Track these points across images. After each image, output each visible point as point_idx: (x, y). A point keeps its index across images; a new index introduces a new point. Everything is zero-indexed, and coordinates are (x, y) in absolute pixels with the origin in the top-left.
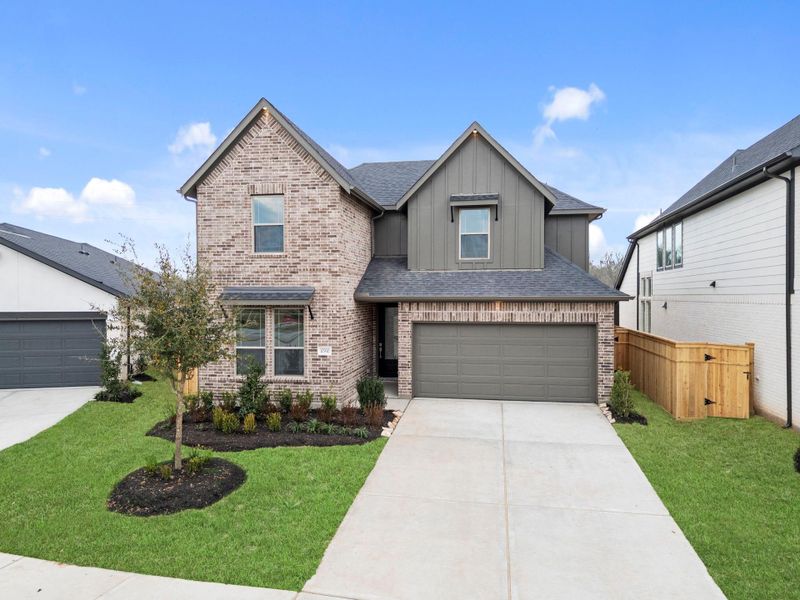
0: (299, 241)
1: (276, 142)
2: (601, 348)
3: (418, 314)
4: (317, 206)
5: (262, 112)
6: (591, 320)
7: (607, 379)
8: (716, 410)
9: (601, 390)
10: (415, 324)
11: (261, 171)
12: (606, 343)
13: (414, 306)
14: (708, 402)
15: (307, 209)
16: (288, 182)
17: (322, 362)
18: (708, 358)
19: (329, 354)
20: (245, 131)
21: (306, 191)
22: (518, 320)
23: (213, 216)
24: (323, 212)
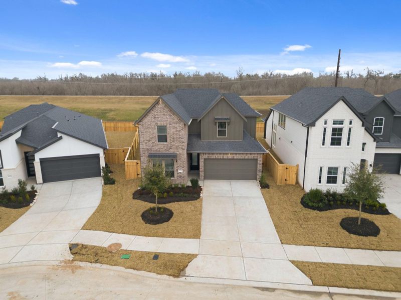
0: (172, 139)
1: (164, 109)
2: (258, 165)
3: (206, 156)
4: (178, 129)
5: (159, 100)
6: (256, 158)
7: (259, 174)
8: (288, 182)
9: (258, 177)
10: (205, 159)
11: (160, 118)
12: (260, 165)
13: (205, 154)
14: (286, 180)
15: (174, 130)
16: (168, 122)
17: (180, 174)
18: (287, 168)
19: (182, 172)
20: (154, 106)
21: (174, 125)
22: (235, 158)
23: (144, 132)
24: (179, 131)
